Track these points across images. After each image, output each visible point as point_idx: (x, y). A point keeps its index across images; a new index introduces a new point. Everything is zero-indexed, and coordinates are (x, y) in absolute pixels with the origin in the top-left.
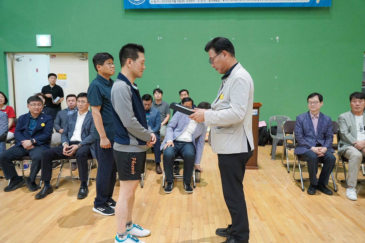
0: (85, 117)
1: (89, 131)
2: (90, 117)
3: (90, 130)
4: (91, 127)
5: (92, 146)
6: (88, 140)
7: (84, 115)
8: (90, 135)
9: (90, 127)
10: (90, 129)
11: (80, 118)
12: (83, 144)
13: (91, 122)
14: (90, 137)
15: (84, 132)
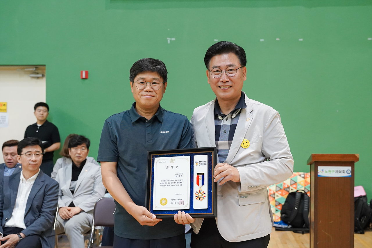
0: (33, 182)
1: (40, 209)
2: (43, 183)
3: (42, 207)
4: (45, 202)
5: (45, 238)
6: (39, 225)
7: (32, 179)
8: (42, 217)
9: (43, 202)
10: (42, 205)
11: (24, 184)
12: (29, 234)
13: (44, 193)
14: (41, 220)
15: (30, 212)
